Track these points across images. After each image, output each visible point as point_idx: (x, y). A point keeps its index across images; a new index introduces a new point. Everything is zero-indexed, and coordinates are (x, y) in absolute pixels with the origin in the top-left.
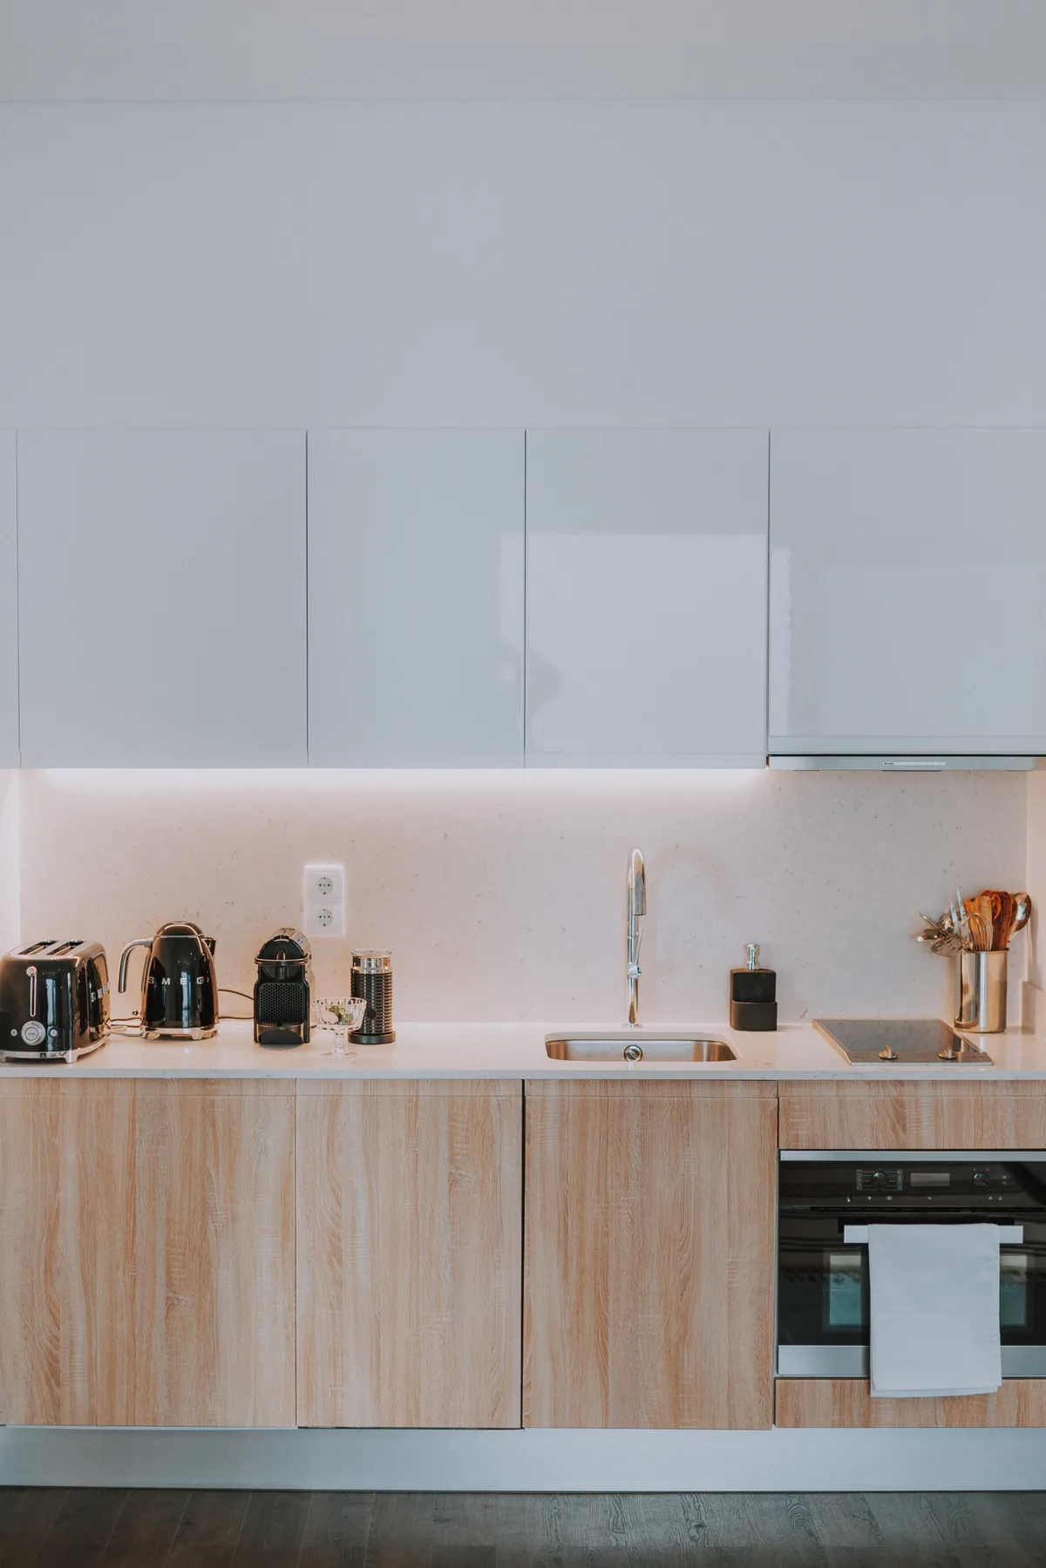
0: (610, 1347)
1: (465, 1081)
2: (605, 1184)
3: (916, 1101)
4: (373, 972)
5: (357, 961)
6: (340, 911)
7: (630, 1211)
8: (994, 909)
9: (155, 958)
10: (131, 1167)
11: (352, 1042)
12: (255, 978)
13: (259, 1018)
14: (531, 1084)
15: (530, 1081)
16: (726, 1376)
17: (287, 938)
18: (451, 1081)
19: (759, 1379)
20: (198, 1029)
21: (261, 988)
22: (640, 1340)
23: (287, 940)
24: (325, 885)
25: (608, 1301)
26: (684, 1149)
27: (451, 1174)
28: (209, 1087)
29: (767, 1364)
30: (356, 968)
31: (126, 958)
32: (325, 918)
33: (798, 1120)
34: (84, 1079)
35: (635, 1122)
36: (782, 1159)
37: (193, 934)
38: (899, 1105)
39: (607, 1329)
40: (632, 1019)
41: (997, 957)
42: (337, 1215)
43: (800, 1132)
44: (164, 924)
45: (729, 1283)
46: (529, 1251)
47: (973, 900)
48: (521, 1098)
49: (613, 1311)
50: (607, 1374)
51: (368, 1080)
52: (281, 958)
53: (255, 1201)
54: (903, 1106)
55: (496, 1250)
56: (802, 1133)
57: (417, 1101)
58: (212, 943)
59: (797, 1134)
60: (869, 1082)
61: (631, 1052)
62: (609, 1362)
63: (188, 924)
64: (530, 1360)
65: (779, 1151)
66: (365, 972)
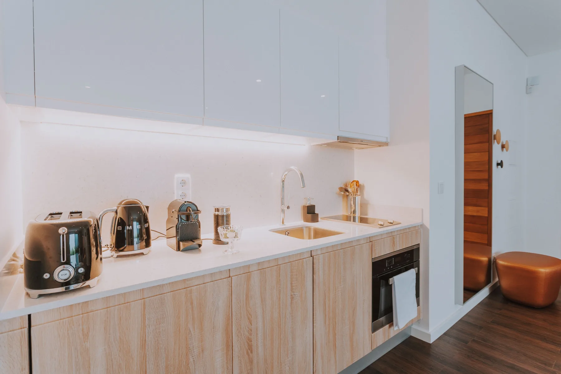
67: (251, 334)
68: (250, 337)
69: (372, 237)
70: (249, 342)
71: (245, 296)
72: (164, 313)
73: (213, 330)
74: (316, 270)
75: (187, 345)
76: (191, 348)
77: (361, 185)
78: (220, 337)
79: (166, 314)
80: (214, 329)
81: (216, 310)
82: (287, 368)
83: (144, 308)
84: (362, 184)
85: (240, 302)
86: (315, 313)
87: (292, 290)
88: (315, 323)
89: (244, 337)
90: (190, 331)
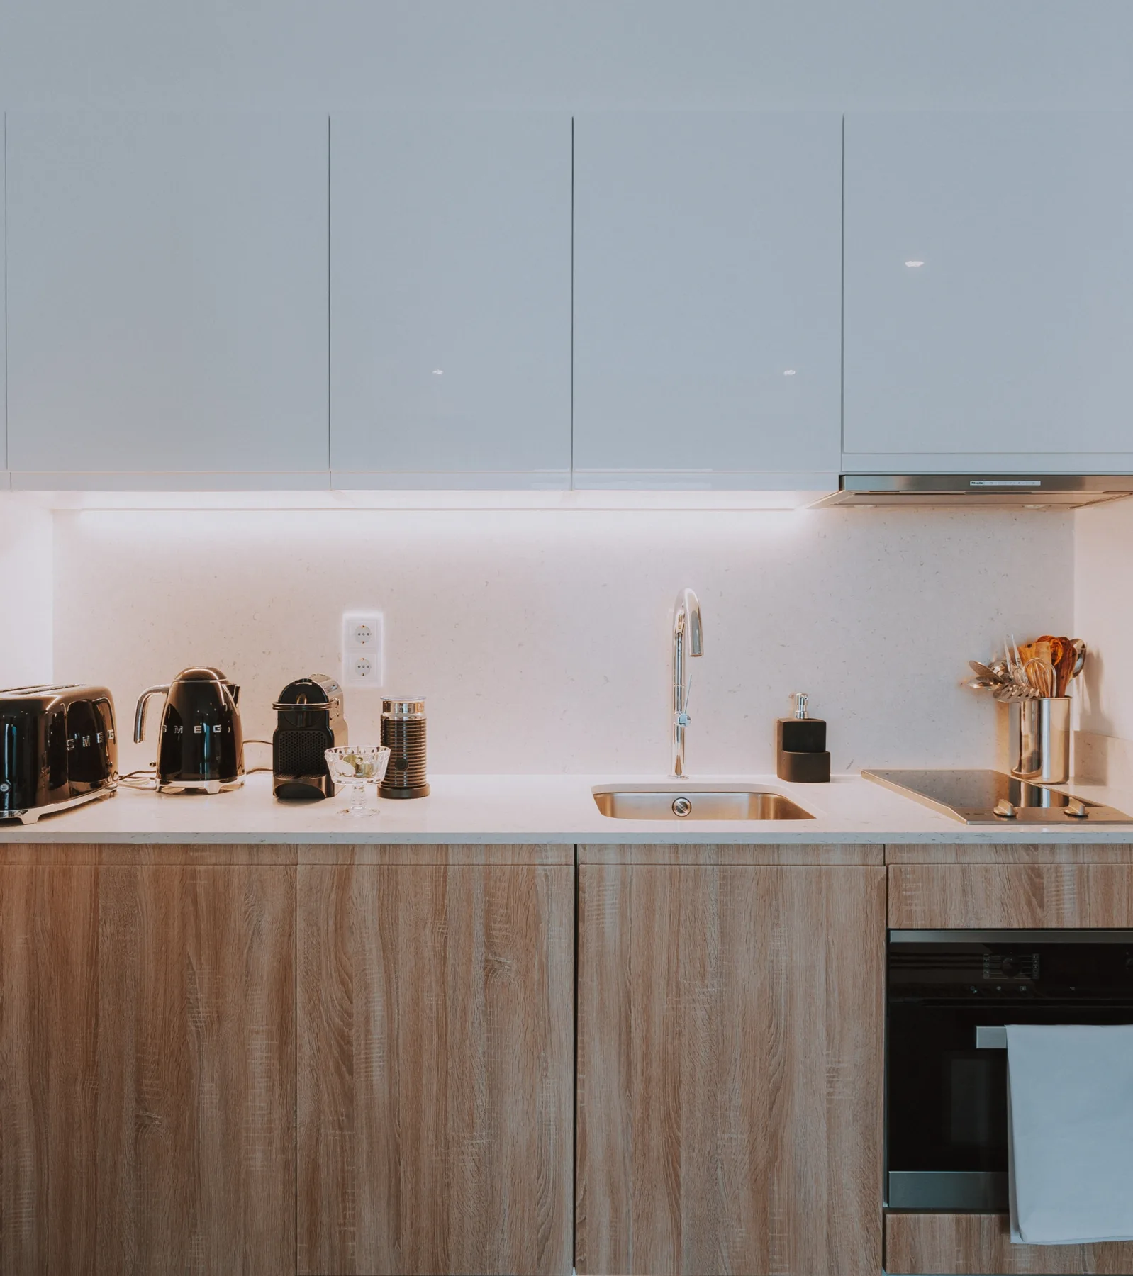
0: (683, 1174)
1: (504, 846)
2: (677, 972)
3: (1056, 868)
4: (405, 719)
5: (387, 707)
6: (380, 661)
7: (707, 1006)
8: (1054, 655)
9: (170, 705)
10: (93, 953)
11: (381, 797)
12: (274, 725)
13: (278, 770)
14: (585, 849)
15: (584, 846)
16: (824, 1211)
17: (310, 681)
18: (488, 846)
19: (867, 1213)
20: (217, 782)
21: (281, 736)
22: (720, 1165)
23: (310, 684)
24: (363, 633)
25: (679, 1117)
26: (772, 929)
27: (487, 961)
28: (191, 854)
29: (875, 1194)
30: (386, 714)
31: (142, 707)
32: (364, 668)
33: (913, 893)
34: (37, 845)
35: (713, 897)
36: (892, 940)
37: (213, 678)
38: (1035, 873)
39: (680, 1152)
40: (678, 770)
41: (1060, 704)
42: (347, 1013)
43: (914, 908)
44: (184, 669)
45: (829, 1094)
46: (583, 1056)
47: (1029, 646)
48: (572, 867)
49: (687, 1129)
50: (679, 1210)
51: (385, 845)
52: (302, 701)
53: (246, 995)
54: (1040, 876)
55: (543, 1054)
56: (917, 908)
57: (446, 871)
58: (234, 690)
59: (911, 911)
60: (995, 846)
61: (680, 806)
62: (682, 1193)
63: (210, 669)
64: (585, 1191)
65: (888, 931)
66: (396, 719)
67: (350, 1026)
68: (345, 1030)
69: (898, 847)
70: (342, 1043)
71: (331, 922)
72: (135, 904)
73: (244, 978)
74: (588, 909)
75: (182, 989)
76: (191, 1001)
77: (1091, 654)
78: (261, 999)
79: (140, 908)
80: (247, 976)
81: (253, 933)
82: (470, 1165)
83: (97, 884)
84: (1095, 654)
85: (319, 934)
86: (583, 1042)
87: (489, 944)
88: (583, 1073)
89: (329, 1025)
90: (190, 963)
